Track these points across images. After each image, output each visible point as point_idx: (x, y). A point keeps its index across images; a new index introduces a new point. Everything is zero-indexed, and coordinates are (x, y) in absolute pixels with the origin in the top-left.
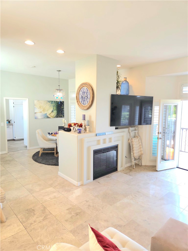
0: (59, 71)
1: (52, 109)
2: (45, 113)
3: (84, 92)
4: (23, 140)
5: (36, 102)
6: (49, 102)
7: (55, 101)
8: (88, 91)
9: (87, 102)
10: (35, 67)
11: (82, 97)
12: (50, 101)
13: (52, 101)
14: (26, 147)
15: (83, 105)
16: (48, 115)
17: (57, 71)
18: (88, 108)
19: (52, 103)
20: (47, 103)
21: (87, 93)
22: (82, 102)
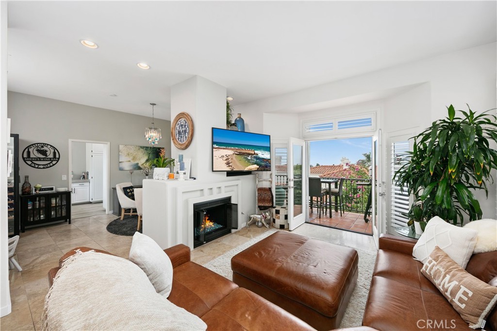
0: (154, 104)
1: (146, 158)
2: (136, 162)
3: (182, 125)
4: (102, 202)
5: (121, 147)
6: (142, 147)
7: (151, 148)
8: (186, 123)
9: (186, 137)
10: (115, 95)
11: (179, 132)
12: (144, 147)
13: (146, 147)
14: (105, 211)
15: (180, 143)
16: (140, 165)
17: (151, 104)
18: (187, 147)
19: (146, 150)
20: (139, 150)
21: (185, 126)
22: (179, 139)
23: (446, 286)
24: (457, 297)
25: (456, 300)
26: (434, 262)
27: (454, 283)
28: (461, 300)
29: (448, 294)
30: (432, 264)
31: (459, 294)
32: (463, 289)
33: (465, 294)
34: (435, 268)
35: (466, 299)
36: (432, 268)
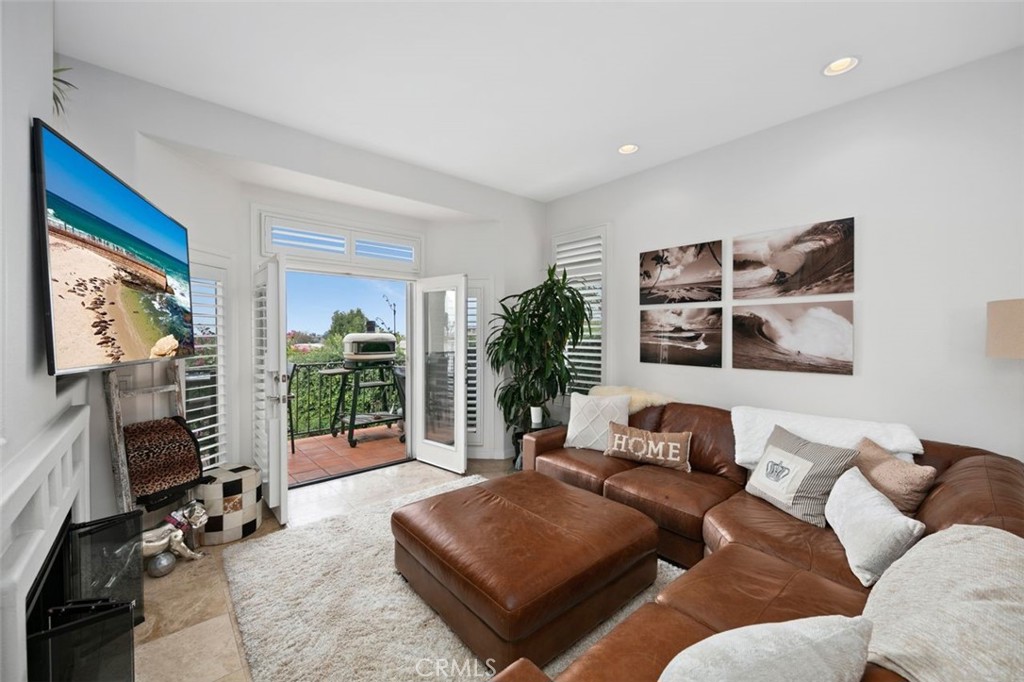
23: (655, 451)
24: (671, 454)
25: (670, 458)
26: (625, 437)
27: (661, 445)
28: (675, 455)
29: (660, 457)
30: (624, 440)
31: (671, 451)
32: (671, 445)
33: (675, 448)
34: (631, 442)
35: (677, 452)
36: (627, 444)
